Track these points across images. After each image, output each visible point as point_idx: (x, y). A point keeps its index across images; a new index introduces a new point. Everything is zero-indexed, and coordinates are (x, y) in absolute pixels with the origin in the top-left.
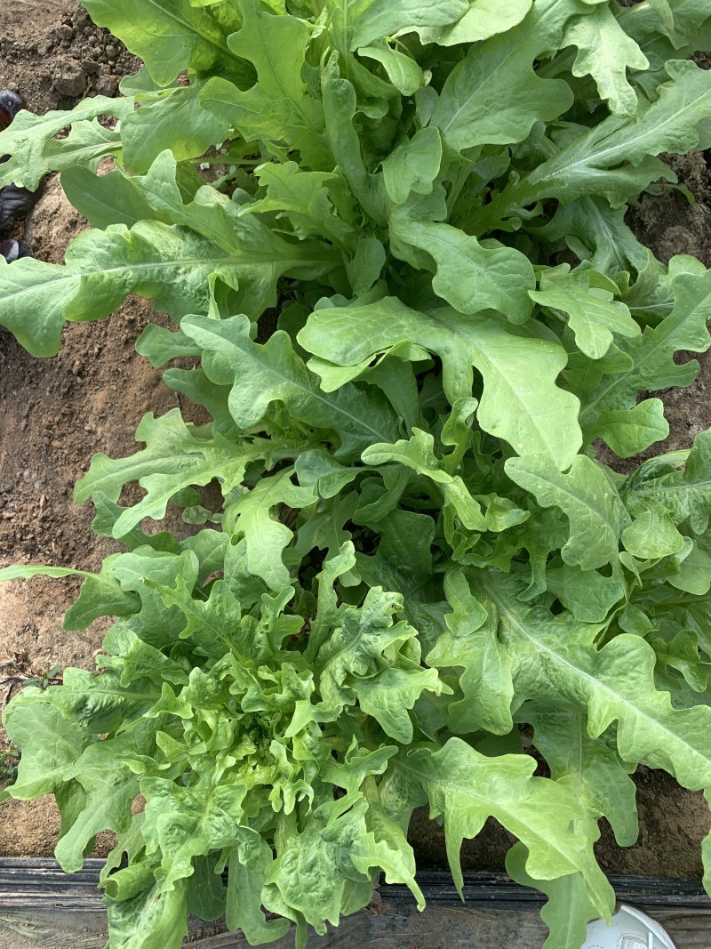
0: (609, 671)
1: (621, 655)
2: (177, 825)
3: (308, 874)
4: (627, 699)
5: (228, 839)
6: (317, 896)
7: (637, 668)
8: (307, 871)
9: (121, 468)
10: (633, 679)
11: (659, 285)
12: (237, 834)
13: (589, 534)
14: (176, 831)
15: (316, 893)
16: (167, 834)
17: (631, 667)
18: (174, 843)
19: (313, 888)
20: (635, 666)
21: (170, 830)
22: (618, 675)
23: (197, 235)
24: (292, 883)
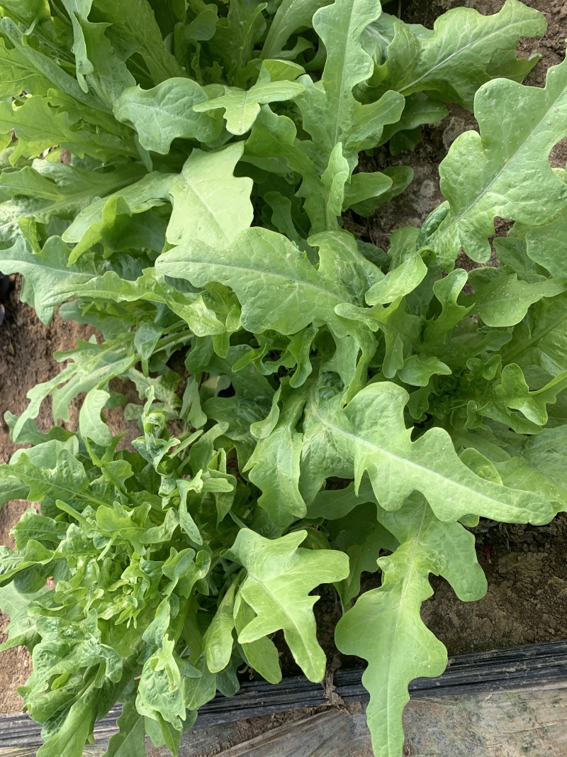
0: (364, 426)
1: (368, 405)
2: (47, 651)
3: (160, 677)
4: (382, 448)
5: (93, 657)
6: (168, 696)
7: (385, 413)
8: (159, 675)
9: (65, 393)
10: (382, 425)
11: (423, 50)
12: (102, 652)
13: (265, 297)
14: (46, 656)
15: (167, 693)
16: (38, 660)
17: (379, 414)
18: (45, 666)
19: (165, 689)
20: (382, 411)
21: (41, 656)
22: (371, 426)
23: (27, 197)
24: (150, 687)
